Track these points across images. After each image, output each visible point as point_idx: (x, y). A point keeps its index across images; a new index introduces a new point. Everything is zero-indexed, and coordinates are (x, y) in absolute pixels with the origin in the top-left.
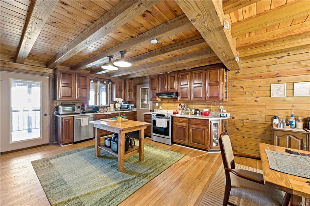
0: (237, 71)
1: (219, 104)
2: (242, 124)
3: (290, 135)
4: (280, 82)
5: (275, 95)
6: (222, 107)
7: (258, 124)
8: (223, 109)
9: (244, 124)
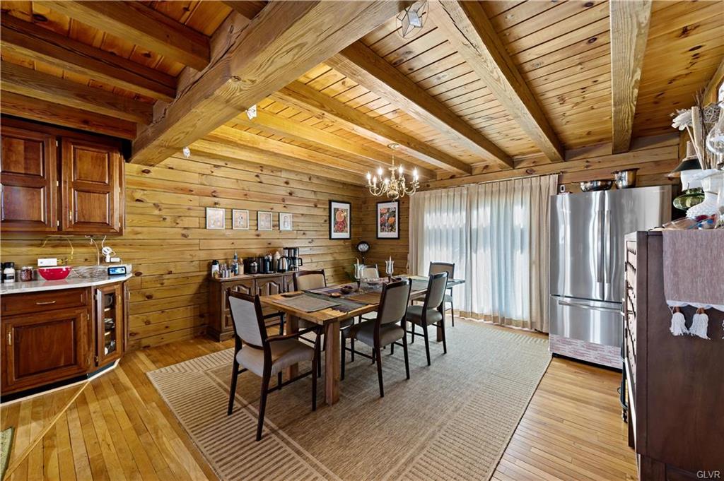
0: (145, 168)
1: (98, 242)
2: (159, 285)
3: (241, 285)
4: (217, 206)
5: (212, 227)
6: (107, 250)
7: (188, 278)
8: (110, 254)
9: (162, 284)
